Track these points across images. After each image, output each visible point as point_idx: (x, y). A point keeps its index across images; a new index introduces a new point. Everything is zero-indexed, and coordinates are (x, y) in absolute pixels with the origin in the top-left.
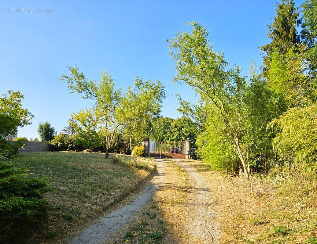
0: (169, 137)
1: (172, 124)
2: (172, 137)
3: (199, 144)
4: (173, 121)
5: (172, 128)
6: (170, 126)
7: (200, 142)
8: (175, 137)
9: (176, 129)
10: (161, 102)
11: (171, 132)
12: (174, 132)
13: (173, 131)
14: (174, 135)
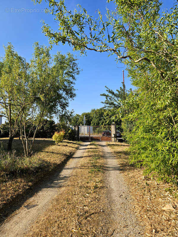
0: (103, 122)
1: (104, 113)
2: (106, 123)
3: (124, 127)
4: (105, 112)
5: (105, 116)
6: (103, 115)
7: (125, 126)
8: (107, 122)
9: (108, 116)
10: (74, 78)
11: (105, 119)
12: (107, 119)
13: (105, 118)
14: (106, 121)
